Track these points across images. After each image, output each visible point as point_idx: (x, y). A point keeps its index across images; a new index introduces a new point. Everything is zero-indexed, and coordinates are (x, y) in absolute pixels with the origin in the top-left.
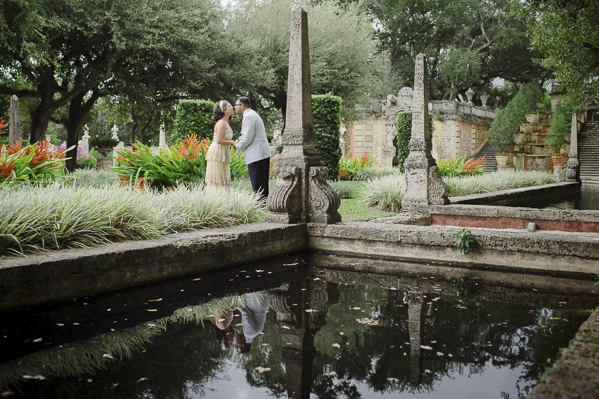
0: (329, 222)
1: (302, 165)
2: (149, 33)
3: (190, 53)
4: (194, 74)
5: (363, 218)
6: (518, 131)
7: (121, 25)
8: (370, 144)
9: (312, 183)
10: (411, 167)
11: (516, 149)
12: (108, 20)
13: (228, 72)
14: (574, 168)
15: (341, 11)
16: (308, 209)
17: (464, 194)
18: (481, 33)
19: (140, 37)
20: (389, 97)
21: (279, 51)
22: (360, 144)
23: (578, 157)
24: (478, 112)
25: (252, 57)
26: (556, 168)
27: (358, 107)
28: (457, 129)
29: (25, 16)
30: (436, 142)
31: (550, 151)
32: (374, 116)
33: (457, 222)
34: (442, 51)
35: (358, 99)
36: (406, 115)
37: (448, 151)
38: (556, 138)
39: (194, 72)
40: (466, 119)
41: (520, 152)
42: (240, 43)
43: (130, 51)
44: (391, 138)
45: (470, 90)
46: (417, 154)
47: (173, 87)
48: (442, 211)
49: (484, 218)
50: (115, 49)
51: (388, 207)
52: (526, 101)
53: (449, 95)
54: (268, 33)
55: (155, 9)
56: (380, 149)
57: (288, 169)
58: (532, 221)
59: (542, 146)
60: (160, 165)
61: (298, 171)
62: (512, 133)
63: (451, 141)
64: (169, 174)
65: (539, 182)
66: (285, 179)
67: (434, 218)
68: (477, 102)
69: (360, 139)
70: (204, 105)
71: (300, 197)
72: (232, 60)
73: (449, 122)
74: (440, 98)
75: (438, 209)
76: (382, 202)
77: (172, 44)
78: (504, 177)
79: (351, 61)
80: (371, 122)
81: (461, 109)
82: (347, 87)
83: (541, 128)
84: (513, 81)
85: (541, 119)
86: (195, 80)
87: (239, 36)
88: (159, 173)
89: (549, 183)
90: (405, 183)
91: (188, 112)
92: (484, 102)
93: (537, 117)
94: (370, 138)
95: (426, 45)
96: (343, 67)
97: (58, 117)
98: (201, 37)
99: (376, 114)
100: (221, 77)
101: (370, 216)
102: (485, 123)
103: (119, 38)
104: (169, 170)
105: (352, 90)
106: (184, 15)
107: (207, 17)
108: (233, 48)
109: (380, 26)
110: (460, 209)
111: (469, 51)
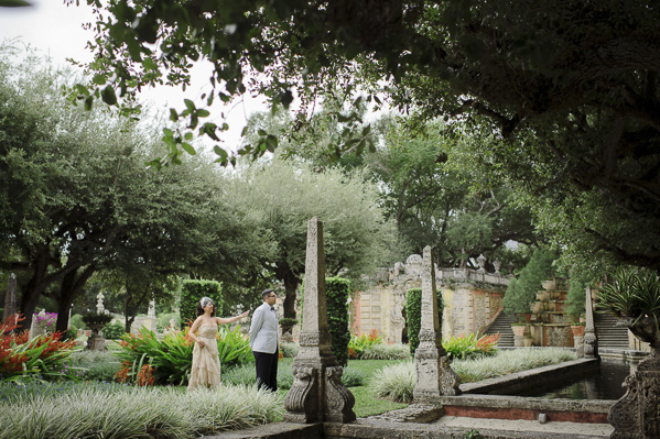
0: (345, 422)
1: (319, 366)
2: (151, 208)
3: (192, 226)
4: (195, 248)
5: (375, 412)
6: (535, 299)
7: (124, 199)
8: (378, 316)
9: (328, 383)
10: (421, 357)
11: (533, 318)
12: (111, 196)
13: (230, 245)
14: (591, 343)
15: (346, 180)
16: (325, 408)
17: (476, 380)
18: (490, 196)
19: (143, 212)
20: (397, 265)
21: (282, 222)
22: (366, 315)
23: (596, 331)
24: (491, 279)
25: (254, 228)
26: (577, 339)
27: (364, 277)
28: (470, 298)
29: (28, 193)
30: (448, 312)
31: (569, 320)
32: (381, 285)
33: (469, 413)
34: (450, 212)
35: (364, 269)
36: (415, 292)
37: (461, 321)
38: (574, 307)
39: (195, 246)
40: (479, 287)
41: (537, 322)
42: (242, 215)
43: (131, 226)
44: (399, 309)
45: (481, 257)
46: (427, 344)
47: (172, 260)
48: (454, 402)
49: (496, 410)
50: (116, 223)
51: (399, 398)
52: (541, 267)
53: (459, 262)
54: (271, 203)
55: (157, 182)
56: (388, 320)
57: (305, 369)
58: (543, 412)
59: (561, 315)
60: (166, 350)
61: (315, 371)
62: (528, 302)
63: (463, 310)
64: (175, 361)
65: (556, 360)
66: (302, 379)
67: (447, 409)
68: (489, 268)
69: (367, 309)
70: (208, 285)
71: (317, 396)
72: (234, 233)
73: (460, 291)
74: (450, 265)
75: (450, 400)
76: (393, 393)
77: (174, 218)
78: (519, 358)
79: (356, 230)
80: (379, 292)
81: (473, 277)
82: (352, 257)
83: (558, 294)
84: (527, 244)
85: (558, 285)
86: (196, 254)
87: (242, 208)
88: (164, 359)
89: (566, 360)
90: (416, 372)
91: (192, 293)
92: (497, 268)
93: (554, 283)
94: (378, 309)
95: (434, 207)
96: (349, 238)
97: (48, 290)
98: (204, 211)
99: (384, 282)
100: (223, 251)
101: (382, 408)
102: (500, 290)
103: (121, 214)
104: (174, 356)
105: (358, 260)
106: (187, 187)
107: (209, 190)
108: (236, 220)
109: (386, 188)
110: (472, 400)
111: (479, 216)
